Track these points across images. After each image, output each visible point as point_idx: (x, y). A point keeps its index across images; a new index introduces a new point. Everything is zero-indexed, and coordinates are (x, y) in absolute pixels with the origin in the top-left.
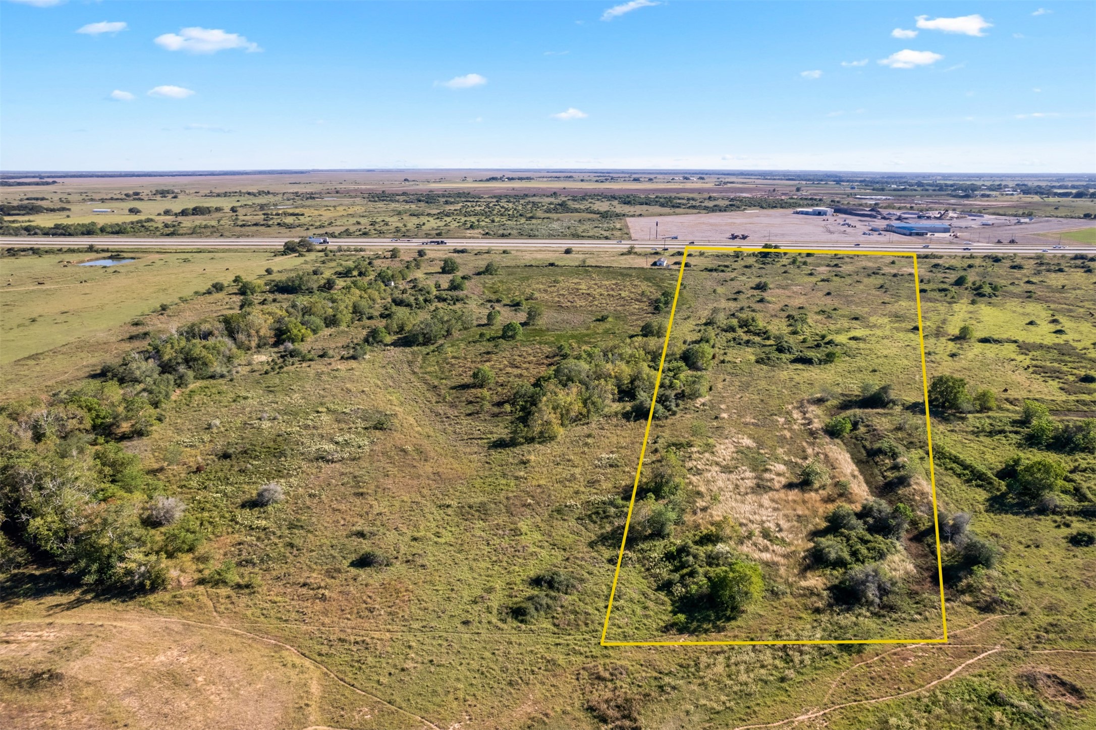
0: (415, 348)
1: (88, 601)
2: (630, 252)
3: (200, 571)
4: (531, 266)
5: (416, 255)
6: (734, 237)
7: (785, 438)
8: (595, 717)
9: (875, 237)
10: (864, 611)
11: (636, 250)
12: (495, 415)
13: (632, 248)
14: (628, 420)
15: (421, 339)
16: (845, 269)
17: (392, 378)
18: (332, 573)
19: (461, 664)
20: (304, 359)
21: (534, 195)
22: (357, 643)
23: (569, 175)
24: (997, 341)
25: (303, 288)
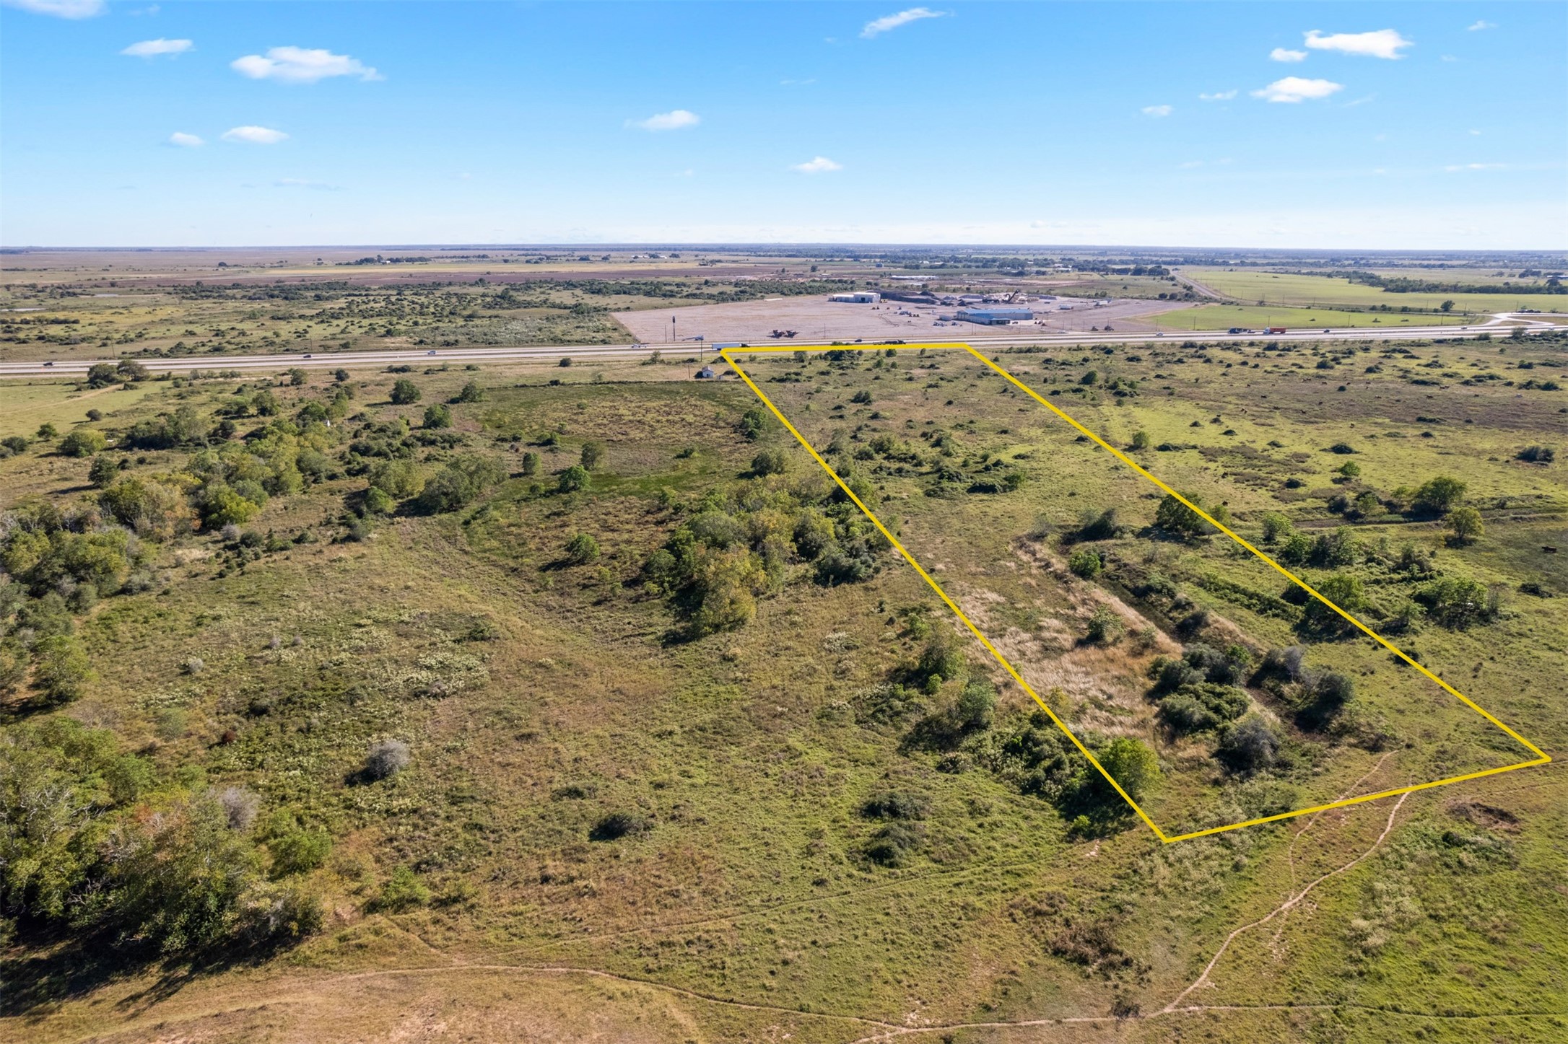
0: (438, 517)
1: (188, 979)
2: (654, 361)
3: (357, 892)
4: (524, 386)
5: (333, 378)
6: (777, 335)
7: (1031, 586)
8: (1071, 961)
9: (949, 328)
10: (1264, 773)
11: (662, 357)
12: (637, 600)
13: (656, 354)
14: (825, 586)
15: (444, 502)
16: (945, 370)
17: (438, 563)
18: (576, 854)
19: (856, 937)
20: (270, 550)
21: (450, 284)
22: (689, 943)
23: (482, 254)
24: (1177, 448)
25: (184, 438)
